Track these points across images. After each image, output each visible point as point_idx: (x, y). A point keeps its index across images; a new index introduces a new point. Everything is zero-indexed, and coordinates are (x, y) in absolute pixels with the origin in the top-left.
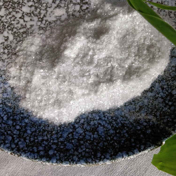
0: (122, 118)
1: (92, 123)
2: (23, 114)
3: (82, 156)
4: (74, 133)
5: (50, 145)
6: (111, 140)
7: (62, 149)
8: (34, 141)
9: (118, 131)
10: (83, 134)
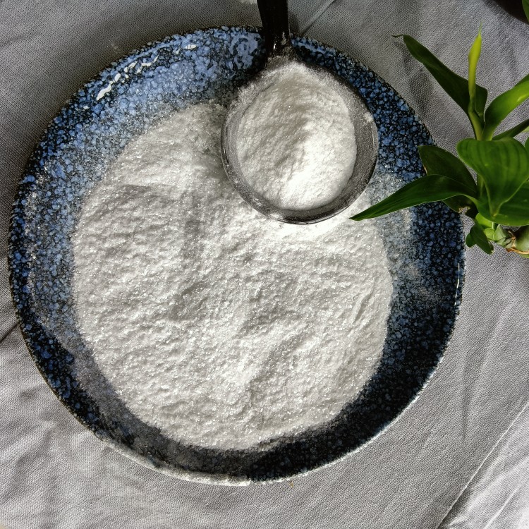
2: (416, 231)
4: (405, 166)
10: (401, 157)
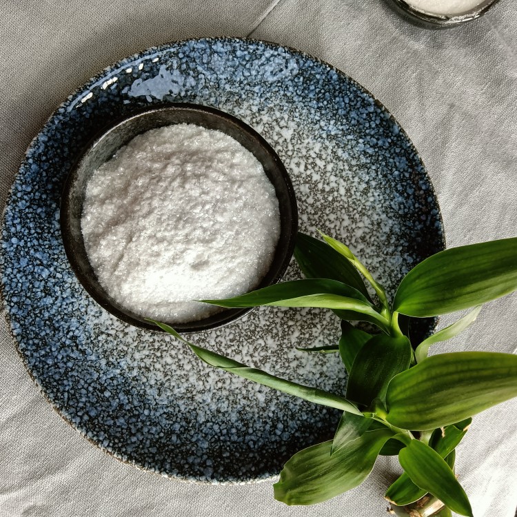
0: (67, 327)
1: (57, 288)
3: (12, 279)
4: (41, 267)
5: (23, 239)
6: (35, 314)
7: (20, 253)
8: (28, 218)
9: (47, 322)
